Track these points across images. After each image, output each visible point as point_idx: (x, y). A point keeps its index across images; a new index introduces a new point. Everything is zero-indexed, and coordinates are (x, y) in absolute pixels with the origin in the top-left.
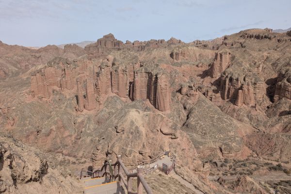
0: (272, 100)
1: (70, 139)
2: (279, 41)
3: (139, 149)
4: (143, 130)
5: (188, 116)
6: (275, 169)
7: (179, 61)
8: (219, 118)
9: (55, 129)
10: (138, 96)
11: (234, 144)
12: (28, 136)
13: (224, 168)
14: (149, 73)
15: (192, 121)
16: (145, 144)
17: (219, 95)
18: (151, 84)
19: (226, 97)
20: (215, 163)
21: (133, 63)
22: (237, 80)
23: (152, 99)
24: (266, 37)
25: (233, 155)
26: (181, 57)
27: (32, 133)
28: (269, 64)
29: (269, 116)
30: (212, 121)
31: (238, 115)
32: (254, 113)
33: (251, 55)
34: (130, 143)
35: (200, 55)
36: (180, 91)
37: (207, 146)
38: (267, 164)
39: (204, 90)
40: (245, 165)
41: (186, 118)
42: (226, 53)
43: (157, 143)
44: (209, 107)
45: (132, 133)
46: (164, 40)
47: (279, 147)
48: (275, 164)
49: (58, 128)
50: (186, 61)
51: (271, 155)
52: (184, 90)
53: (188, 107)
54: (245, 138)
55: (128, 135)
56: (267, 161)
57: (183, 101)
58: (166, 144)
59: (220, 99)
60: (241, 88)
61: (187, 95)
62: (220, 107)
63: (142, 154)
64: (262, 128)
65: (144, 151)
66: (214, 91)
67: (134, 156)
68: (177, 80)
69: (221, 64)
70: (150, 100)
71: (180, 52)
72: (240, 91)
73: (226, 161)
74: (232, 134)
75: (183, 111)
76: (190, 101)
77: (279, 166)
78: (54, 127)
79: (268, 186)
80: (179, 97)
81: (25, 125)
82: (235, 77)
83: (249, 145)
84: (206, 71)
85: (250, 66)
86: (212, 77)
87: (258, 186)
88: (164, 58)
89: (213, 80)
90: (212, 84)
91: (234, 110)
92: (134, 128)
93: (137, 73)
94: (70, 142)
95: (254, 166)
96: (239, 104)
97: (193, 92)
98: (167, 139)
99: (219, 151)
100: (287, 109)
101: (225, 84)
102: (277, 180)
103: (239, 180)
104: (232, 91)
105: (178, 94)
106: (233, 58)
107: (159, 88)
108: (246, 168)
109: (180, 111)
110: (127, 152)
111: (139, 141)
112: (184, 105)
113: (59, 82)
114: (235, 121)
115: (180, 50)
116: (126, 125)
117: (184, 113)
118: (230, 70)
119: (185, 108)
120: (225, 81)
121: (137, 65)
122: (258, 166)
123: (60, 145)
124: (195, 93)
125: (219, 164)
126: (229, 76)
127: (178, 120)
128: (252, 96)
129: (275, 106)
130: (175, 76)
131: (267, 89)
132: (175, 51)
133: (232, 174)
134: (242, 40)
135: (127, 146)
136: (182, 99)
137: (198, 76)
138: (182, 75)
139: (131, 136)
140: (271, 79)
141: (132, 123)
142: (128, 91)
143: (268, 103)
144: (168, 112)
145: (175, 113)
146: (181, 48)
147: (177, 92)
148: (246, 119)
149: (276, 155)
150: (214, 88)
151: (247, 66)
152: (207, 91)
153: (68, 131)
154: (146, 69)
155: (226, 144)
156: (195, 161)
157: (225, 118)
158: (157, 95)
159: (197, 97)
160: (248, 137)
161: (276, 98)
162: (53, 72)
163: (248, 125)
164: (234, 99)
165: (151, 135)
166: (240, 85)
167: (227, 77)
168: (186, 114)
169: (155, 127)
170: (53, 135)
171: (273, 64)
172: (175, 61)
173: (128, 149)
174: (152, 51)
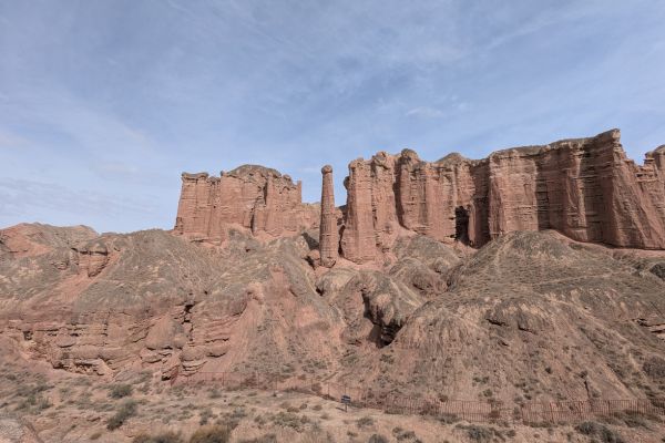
1: (323, 339)
9: (261, 295)
12: (148, 312)
27: (166, 303)
49: (273, 292)
78: (257, 286)
81: (143, 276)
94: (326, 350)
113: (248, 214)
123: (289, 358)
153: (310, 308)
162: (237, 190)
170: (255, 315)
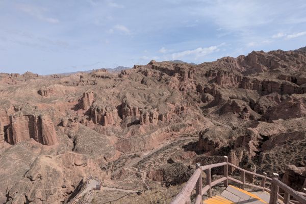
0: (122, 118)
2: (115, 80)
3: (61, 185)
4: (60, 170)
5: (74, 142)
6: (134, 157)
7: (49, 97)
8: (98, 138)
10: (19, 138)
11: (111, 152)
13: (110, 168)
14: (29, 116)
15: (79, 145)
16: (65, 179)
17: (91, 121)
18: (33, 125)
19: (96, 122)
20: (104, 168)
21: (4, 108)
22: (102, 110)
23: (38, 137)
24: (107, 77)
25: (112, 158)
26: (49, 93)
28: (115, 97)
29: (122, 128)
30: (94, 141)
31: (107, 132)
32: (115, 128)
33: (104, 92)
34: (52, 184)
35: (66, 91)
36: (61, 124)
37: (96, 159)
38: (130, 156)
39: (80, 119)
40: (120, 162)
41: (73, 144)
42: (90, 93)
43: (76, 174)
44: (88, 132)
45: (51, 176)
46: (18, 74)
47: (133, 145)
48: (133, 154)
50: (55, 97)
51: (130, 150)
52: (66, 123)
53: (72, 135)
54: (115, 145)
55: (47, 179)
56: (129, 155)
57: (67, 132)
58: (83, 172)
59: (94, 124)
60: (105, 115)
61: (69, 126)
62: (94, 129)
63: (65, 187)
64: (122, 136)
65: (66, 184)
66: (87, 119)
67: (59, 192)
68: (55, 116)
69: (88, 100)
70: (35, 139)
71: (48, 89)
72: (105, 117)
73: (109, 164)
74: (108, 145)
75: (69, 139)
76: (72, 131)
77: (135, 155)
79: (134, 168)
80: (62, 130)
82: (100, 108)
83: (118, 149)
84: (77, 105)
85: (107, 99)
86: (84, 109)
87: (131, 170)
88: (32, 95)
89: (85, 112)
90: (85, 115)
91: (104, 129)
92: (51, 171)
93: (14, 117)
95: (124, 160)
96: (106, 125)
97: (73, 123)
98: (82, 169)
99: (104, 159)
100: (130, 122)
101: (94, 113)
102: (136, 163)
103: (121, 172)
104: (100, 117)
105: (61, 127)
106: (95, 95)
107: (44, 127)
108: (121, 163)
109: (67, 141)
110: (52, 192)
111: (60, 179)
112: (68, 135)
114: (107, 137)
115: (47, 88)
116: (42, 171)
117: (71, 141)
118: (95, 104)
119: (70, 137)
120: (94, 111)
121: (10, 109)
122: (126, 159)
124: (75, 124)
125: (106, 167)
126: (96, 108)
127: (68, 148)
128: (112, 118)
129: (125, 122)
130: (53, 113)
131: (118, 112)
132: (43, 89)
133: (115, 170)
134: (94, 79)
135: (49, 187)
136: (65, 130)
137: (72, 109)
138: (58, 110)
139: (50, 179)
140: (119, 106)
141: (48, 168)
142: (3, 135)
143: (120, 120)
144: (57, 144)
145: (63, 143)
146: (47, 86)
147: (58, 125)
148: (112, 133)
149: (132, 150)
150: (87, 117)
151: (104, 99)
152: (83, 120)
154: (24, 112)
155: (107, 154)
156: (102, 174)
157: (101, 136)
158: (43, 133)
159: (77, 126)
160: (116, 144)
161: (124, 117)
163: (114, 137)
164: (102, 122)
165: (69, 170)
166: (104, 113)
167: (95, 109)
168: (72, 142)
169: (70, 163)
171: (117, 97)
172: (45, 97)
173: (52, 189)
174: (15, 89)
